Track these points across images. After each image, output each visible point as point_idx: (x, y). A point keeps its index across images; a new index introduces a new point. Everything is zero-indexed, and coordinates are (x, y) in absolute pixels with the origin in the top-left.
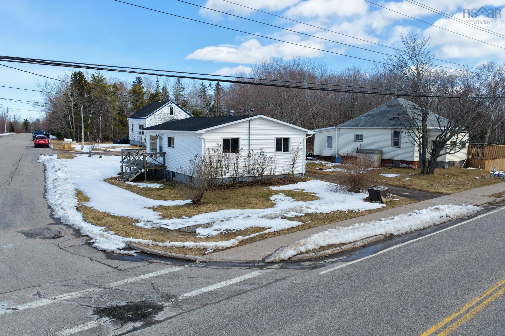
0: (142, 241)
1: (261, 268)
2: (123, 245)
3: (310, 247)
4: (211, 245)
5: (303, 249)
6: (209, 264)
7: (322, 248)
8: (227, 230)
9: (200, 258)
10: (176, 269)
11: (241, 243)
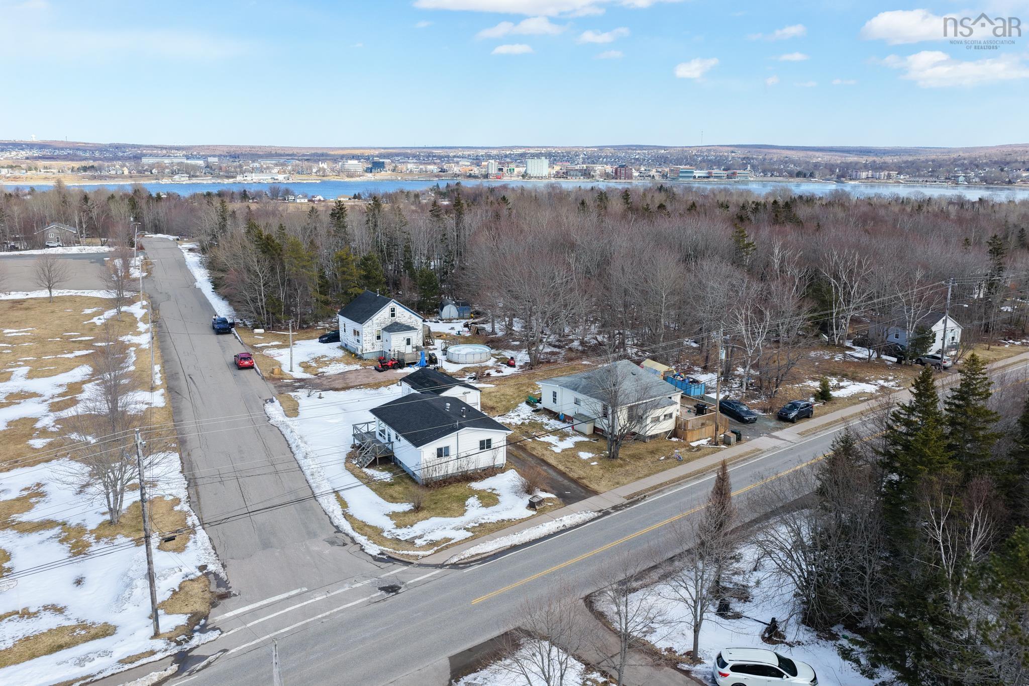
0: (389, 550)
1: (441, 568)
2: (379, 552)
3: (466, 556)
4: (421, 553)
5: (462, 557)
6: (420, 565)
7: (473, 556)
8: (431, 541)
9: (415, 562)
10: (405, 568)
11: (436, 552)
